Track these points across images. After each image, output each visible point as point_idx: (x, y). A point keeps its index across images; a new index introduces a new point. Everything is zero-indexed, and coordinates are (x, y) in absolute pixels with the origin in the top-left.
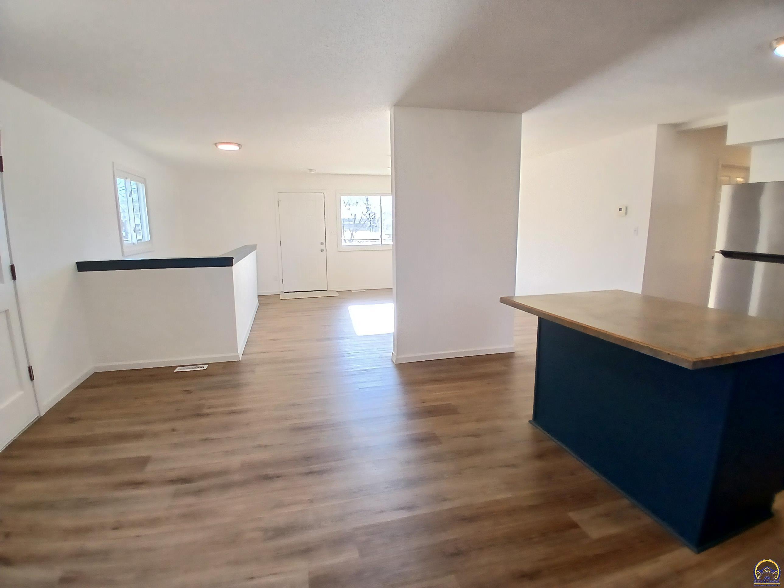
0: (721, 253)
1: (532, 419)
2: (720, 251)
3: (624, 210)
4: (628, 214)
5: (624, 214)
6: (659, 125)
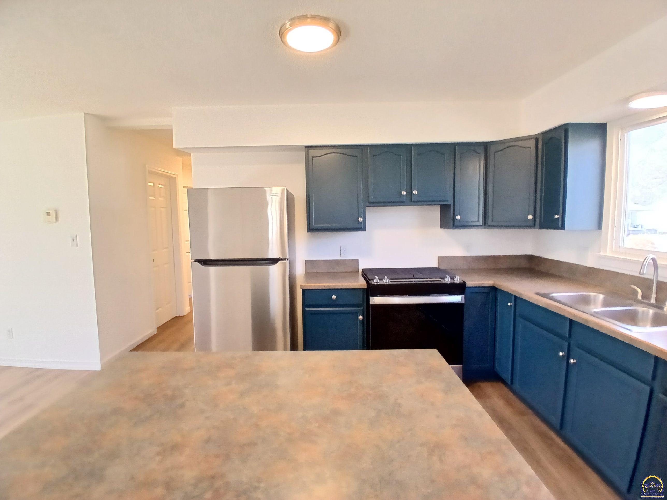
3: (53, 215)
4: (60, 220)
5: (55, 220)
6: (86, 114)
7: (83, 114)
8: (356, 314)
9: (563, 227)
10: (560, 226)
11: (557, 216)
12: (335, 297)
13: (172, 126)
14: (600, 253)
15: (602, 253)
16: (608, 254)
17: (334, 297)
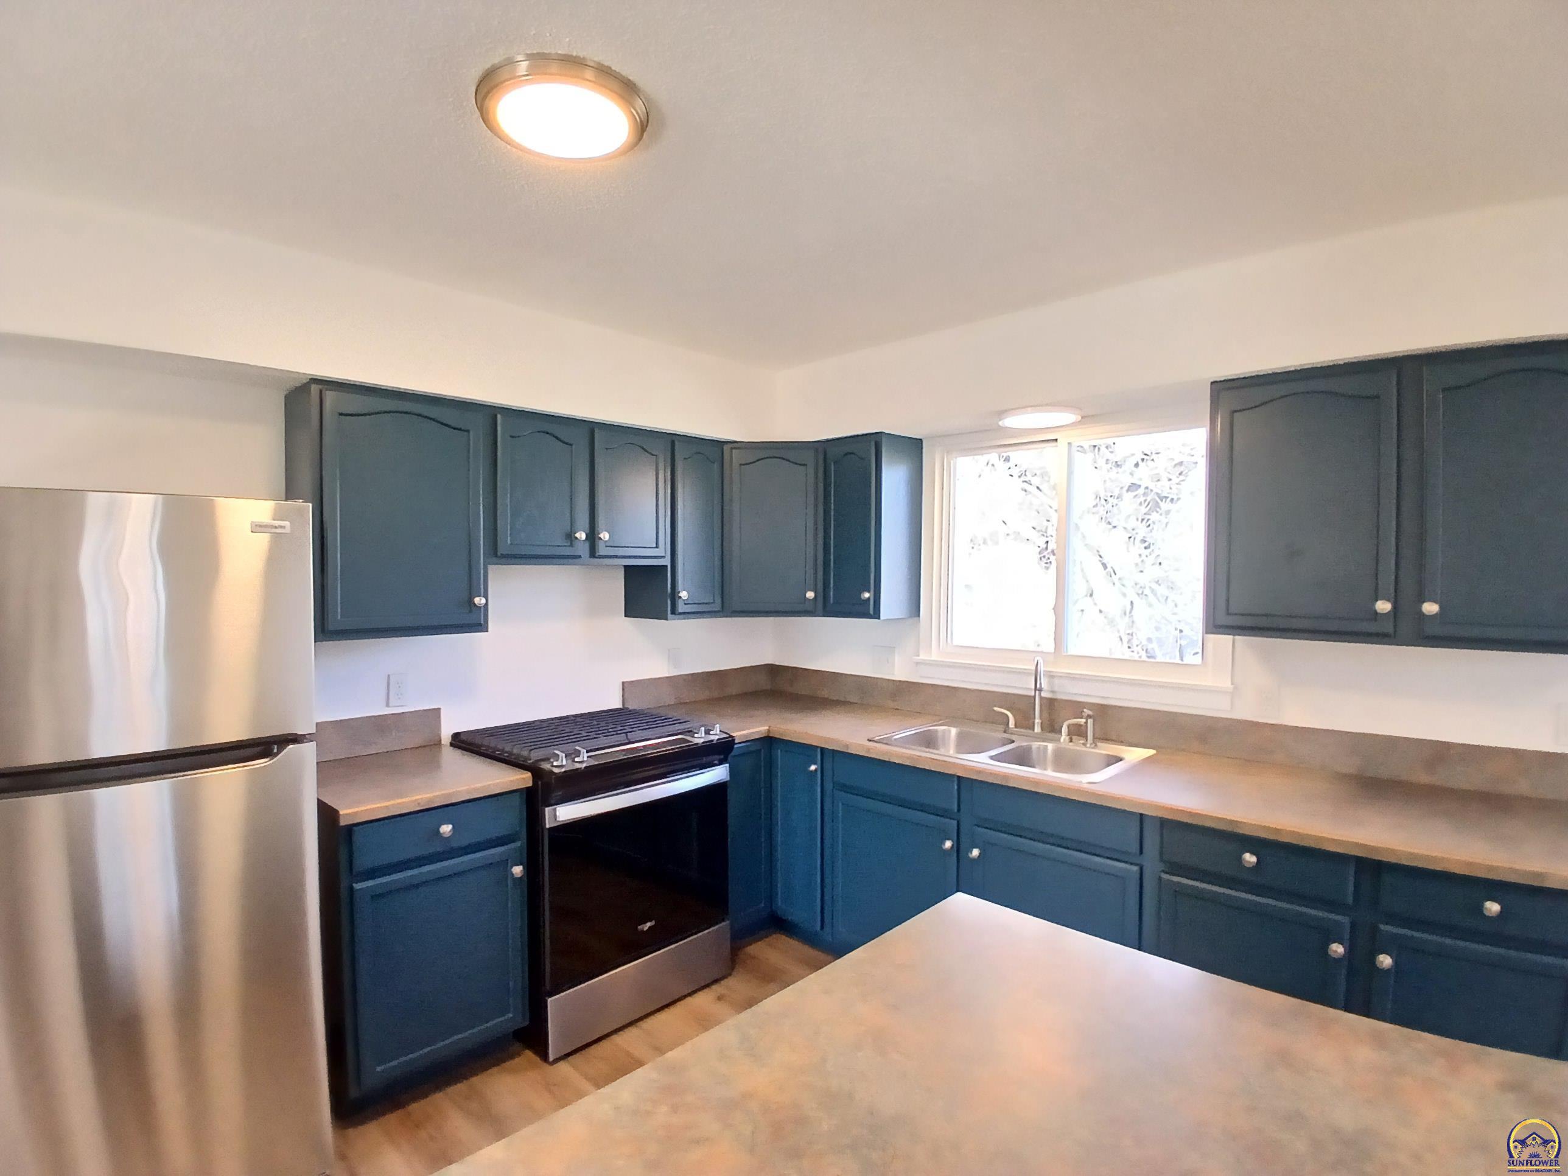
8: (504, 864)
9: (877, 615)
10: (872, 612)
11: (867, 595)
12: (450, 827)
14: (918, 656)
15: (923, 656)
16: (935, 657)
17: (446, 829)
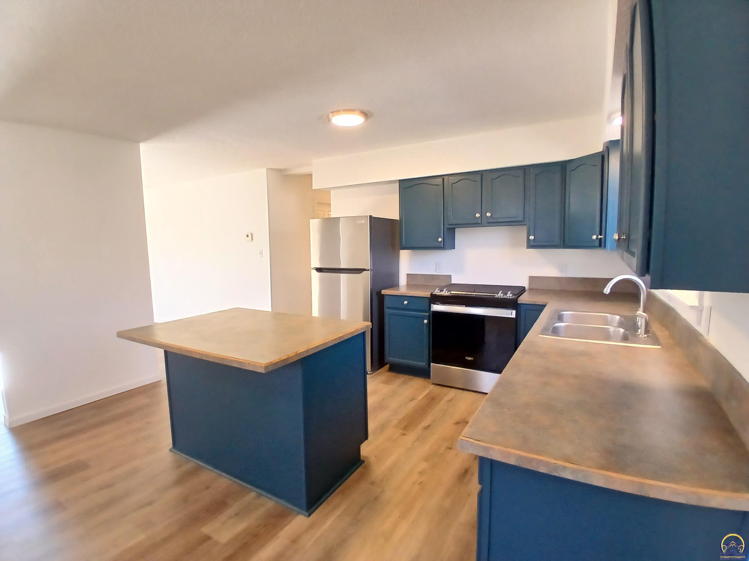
0: (315, 270)
1: (172, 446)
2: (314, 268)
3: (250, 236)
4: (253, 240)
5: (251, 240)
6: (267, 169)
7: (266, 169)
8: (422, 318)
12: (406, 302)
13: (312, 172)
